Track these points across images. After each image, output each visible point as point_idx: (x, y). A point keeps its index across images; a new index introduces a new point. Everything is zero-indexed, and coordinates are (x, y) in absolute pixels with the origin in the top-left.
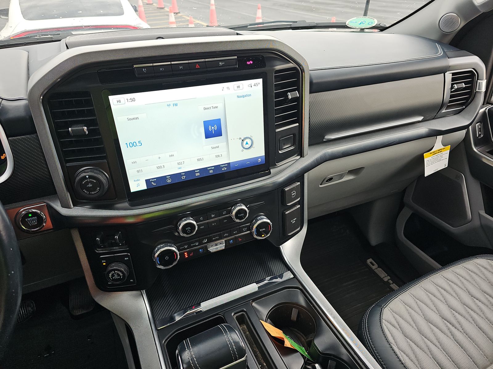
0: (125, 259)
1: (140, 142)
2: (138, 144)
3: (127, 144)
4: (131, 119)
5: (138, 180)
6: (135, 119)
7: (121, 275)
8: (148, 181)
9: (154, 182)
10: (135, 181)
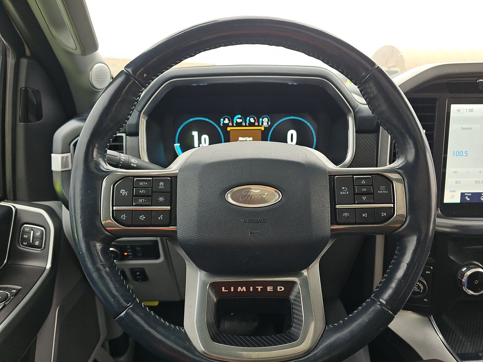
0: (427, 272)
1: (466, 152)
2: (464, 154)
3: (454, 152)
4: (465, 129)
5: (454, 191)
6: (468, 129)
7: (422, 288)
8: (463, 195)
9: (469, 197)
10: (450, 191)
